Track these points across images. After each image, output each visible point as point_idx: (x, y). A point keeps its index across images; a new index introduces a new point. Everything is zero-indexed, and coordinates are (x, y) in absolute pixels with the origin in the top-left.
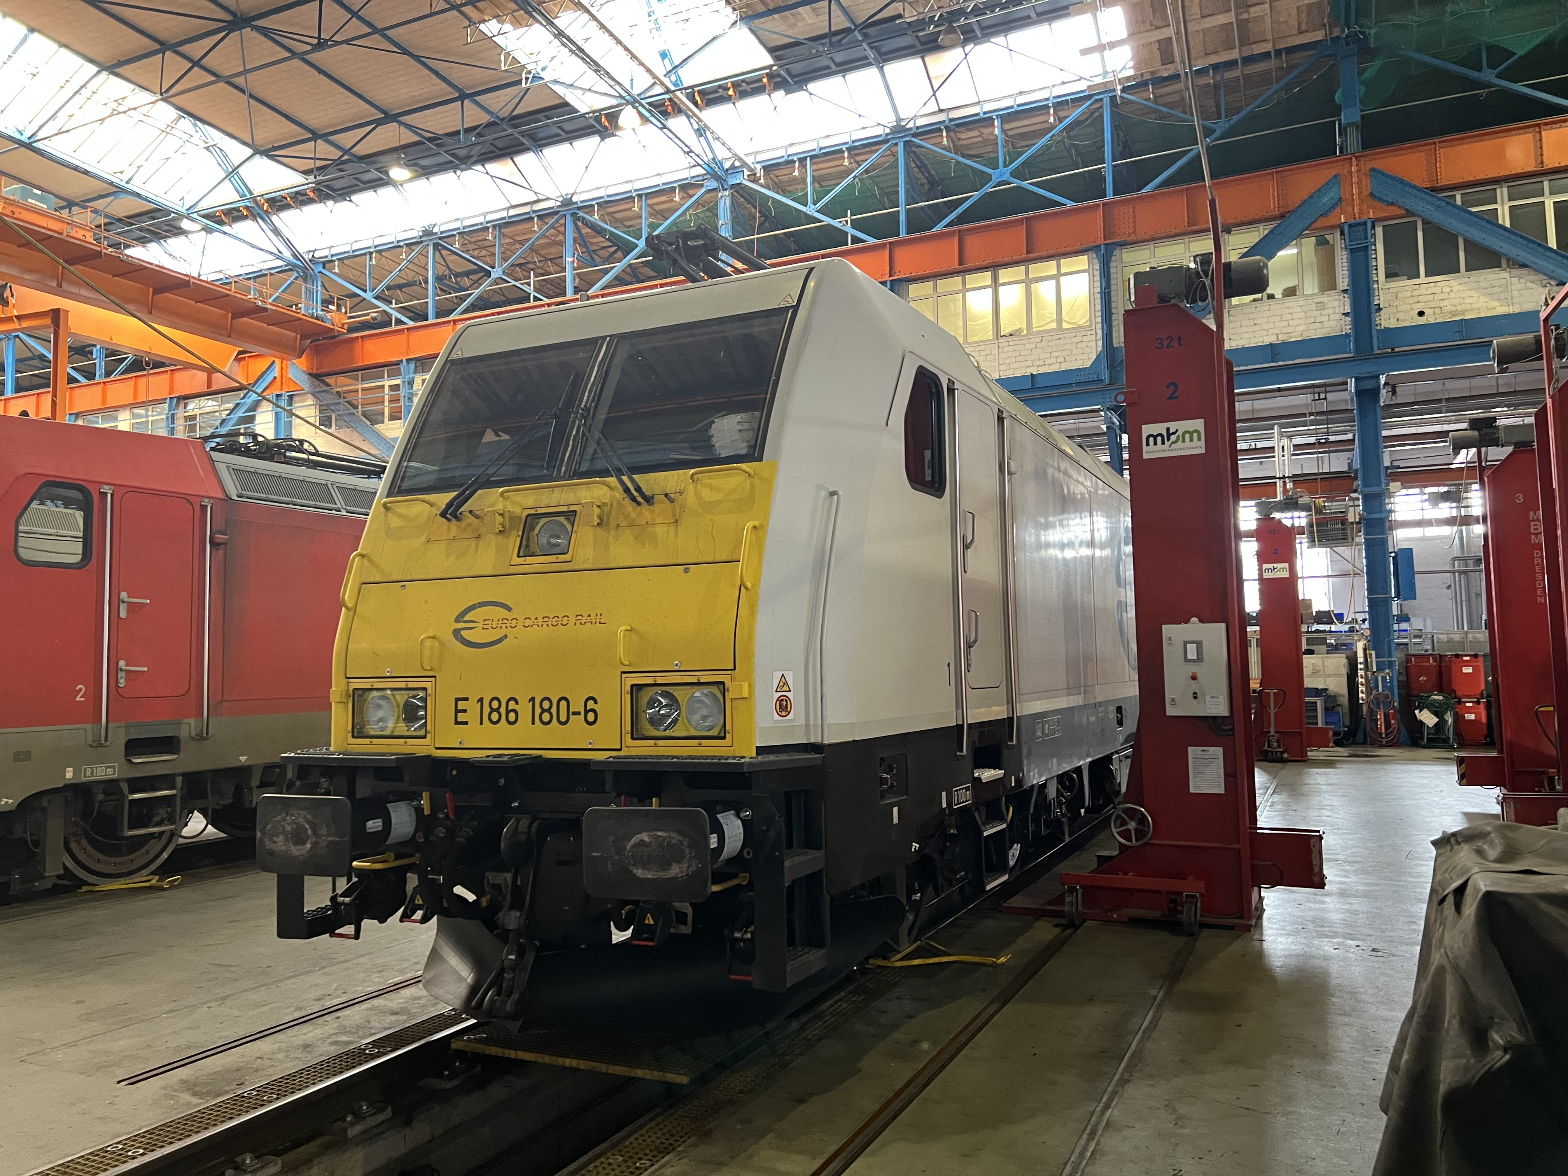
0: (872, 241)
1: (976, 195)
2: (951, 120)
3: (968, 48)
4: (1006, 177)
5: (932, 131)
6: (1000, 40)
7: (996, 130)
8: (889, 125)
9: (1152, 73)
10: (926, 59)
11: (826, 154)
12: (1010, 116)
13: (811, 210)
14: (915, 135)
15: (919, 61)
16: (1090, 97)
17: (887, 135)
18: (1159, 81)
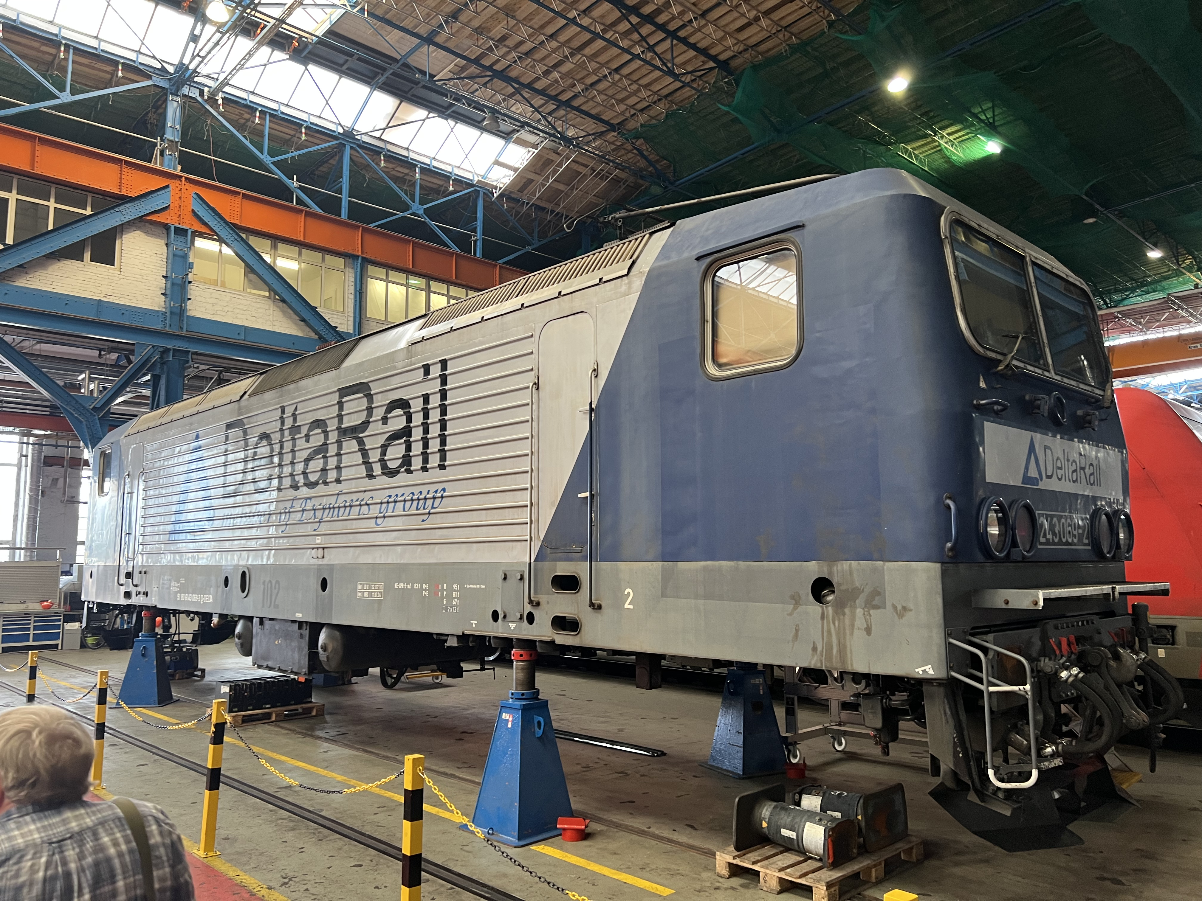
0: (319, 211)
1: (401, 214)
2: (388, 150)
3: (431, 115)
4: (421, 212)
5: (374, 151)
6: (452, 123)
7: (417, 175)
8: (345, 128)
9: (511, 192)
10: (403, 104)
11: (283, 119)
12: (427, 171)
13: (266, 158)
14: (359, 146)
15: (398, 102)
16: (472, 186)
17: (339, 133)
18: (510, 199)
